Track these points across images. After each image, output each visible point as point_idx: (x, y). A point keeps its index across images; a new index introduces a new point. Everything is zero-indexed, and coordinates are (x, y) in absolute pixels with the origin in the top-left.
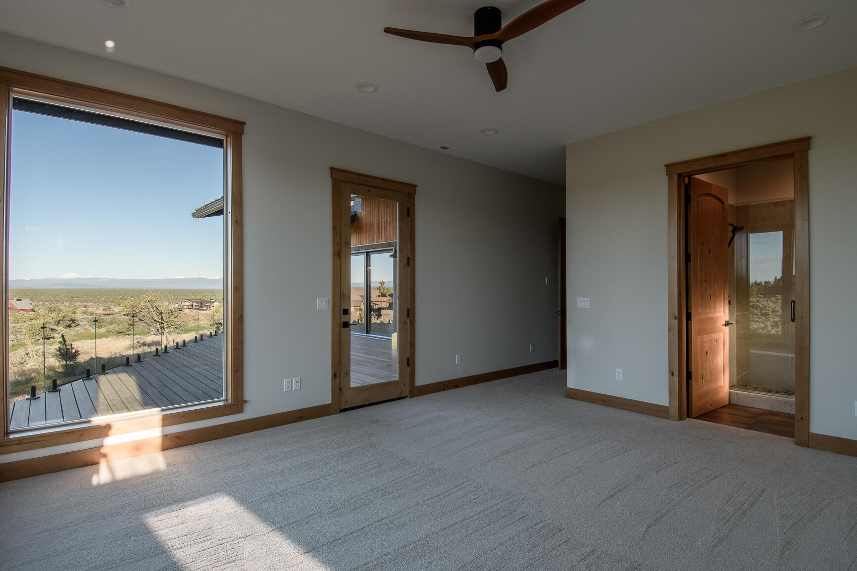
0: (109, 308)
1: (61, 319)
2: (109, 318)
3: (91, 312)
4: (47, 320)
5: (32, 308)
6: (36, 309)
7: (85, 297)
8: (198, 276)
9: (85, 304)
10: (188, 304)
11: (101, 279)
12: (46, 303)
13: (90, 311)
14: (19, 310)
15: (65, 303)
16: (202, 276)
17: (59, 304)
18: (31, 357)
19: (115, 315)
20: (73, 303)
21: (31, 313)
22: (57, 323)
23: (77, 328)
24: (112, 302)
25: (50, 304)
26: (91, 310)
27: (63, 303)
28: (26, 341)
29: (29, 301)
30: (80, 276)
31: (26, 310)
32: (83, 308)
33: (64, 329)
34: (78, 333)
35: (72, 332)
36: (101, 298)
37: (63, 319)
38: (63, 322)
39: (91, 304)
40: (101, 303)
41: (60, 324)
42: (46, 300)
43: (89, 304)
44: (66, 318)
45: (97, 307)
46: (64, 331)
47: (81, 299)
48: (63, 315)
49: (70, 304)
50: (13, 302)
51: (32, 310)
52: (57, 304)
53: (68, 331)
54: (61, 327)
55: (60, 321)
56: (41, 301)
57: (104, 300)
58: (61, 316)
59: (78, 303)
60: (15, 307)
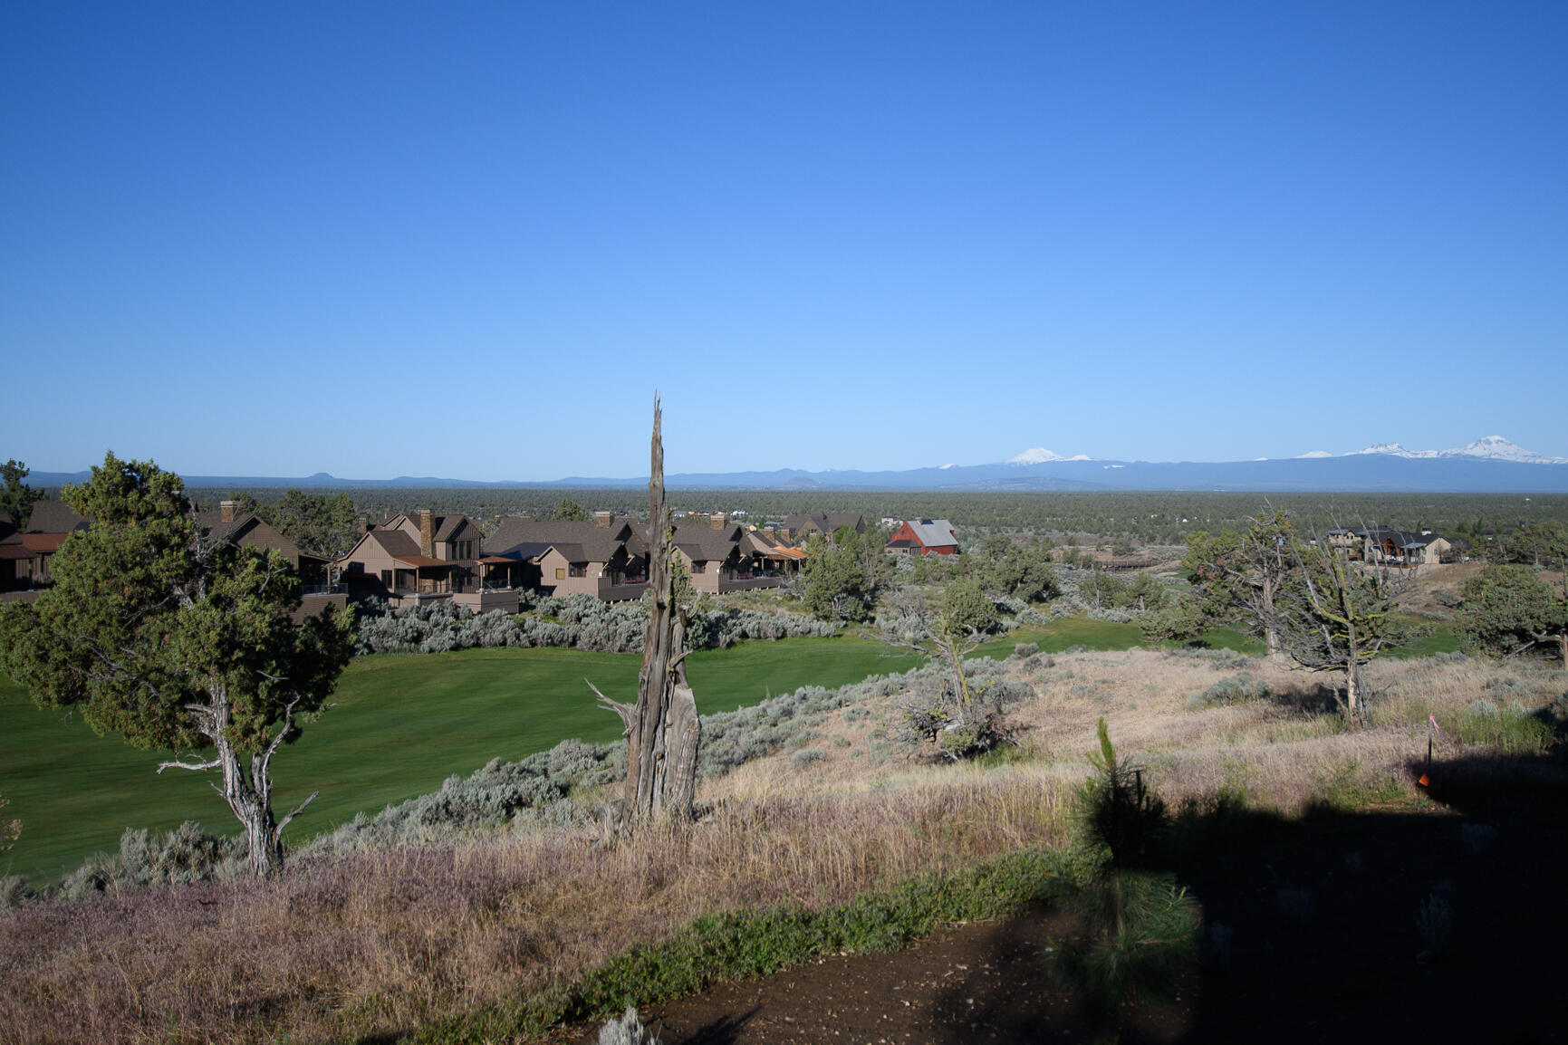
0: (1130, 551)
1: (1019, 576)
2: (1130, 577)
3: (1086, 557)
4: (987, 578)
5: (954, 542)
6: (963, 545)
7: (1070, 514)
8: (1369, 451)
9: (1070, 534)
10: (1349, 542)
11: (1107, 463)
12: (983, 529)
13: (1084, 554)
14: (928, 548)
15: (1025, 530)
16: (1381, 450)
17: (1012, 532)
18: (959, 701)
19: (1146, 570)
20: (1043, 530)
21: (951, 556)
22: (1010, 586)
23: (1055, 605)
24: (1135, 530)
25: (993, 533)
26: (1085, 551)
27: (1020, 531)
28: (946, 653)
29: (946, 525)
30: (1058, 458)
31: (943, 549)
32: (1066, 547)
33: (1025, 605)
34: (1056, 619)
35: (1044, 614)
36: (1108, 518)
37: (1023, 577)
38: (1023, 585)
39: (1084, 534)
40: (1108, 533)
41: (1016, 590)
42: (983, 523)
43: (1079, 535)
44: (1031, 574)
45: (1099, 546)
46: (1026, 611)
47: (1059, 519)
48: (1023, 566)
49: (1036, 533)
50: (916, 525)
51: (955, 549)
52: (1007, 532)
53: (1036, 610)
54: (1019, 600)
55: (1016, 582)
56: (973, 524)
57: (1116, 525)
58: (1018, 569)
59: (1055, 531)
60: (919, 539)
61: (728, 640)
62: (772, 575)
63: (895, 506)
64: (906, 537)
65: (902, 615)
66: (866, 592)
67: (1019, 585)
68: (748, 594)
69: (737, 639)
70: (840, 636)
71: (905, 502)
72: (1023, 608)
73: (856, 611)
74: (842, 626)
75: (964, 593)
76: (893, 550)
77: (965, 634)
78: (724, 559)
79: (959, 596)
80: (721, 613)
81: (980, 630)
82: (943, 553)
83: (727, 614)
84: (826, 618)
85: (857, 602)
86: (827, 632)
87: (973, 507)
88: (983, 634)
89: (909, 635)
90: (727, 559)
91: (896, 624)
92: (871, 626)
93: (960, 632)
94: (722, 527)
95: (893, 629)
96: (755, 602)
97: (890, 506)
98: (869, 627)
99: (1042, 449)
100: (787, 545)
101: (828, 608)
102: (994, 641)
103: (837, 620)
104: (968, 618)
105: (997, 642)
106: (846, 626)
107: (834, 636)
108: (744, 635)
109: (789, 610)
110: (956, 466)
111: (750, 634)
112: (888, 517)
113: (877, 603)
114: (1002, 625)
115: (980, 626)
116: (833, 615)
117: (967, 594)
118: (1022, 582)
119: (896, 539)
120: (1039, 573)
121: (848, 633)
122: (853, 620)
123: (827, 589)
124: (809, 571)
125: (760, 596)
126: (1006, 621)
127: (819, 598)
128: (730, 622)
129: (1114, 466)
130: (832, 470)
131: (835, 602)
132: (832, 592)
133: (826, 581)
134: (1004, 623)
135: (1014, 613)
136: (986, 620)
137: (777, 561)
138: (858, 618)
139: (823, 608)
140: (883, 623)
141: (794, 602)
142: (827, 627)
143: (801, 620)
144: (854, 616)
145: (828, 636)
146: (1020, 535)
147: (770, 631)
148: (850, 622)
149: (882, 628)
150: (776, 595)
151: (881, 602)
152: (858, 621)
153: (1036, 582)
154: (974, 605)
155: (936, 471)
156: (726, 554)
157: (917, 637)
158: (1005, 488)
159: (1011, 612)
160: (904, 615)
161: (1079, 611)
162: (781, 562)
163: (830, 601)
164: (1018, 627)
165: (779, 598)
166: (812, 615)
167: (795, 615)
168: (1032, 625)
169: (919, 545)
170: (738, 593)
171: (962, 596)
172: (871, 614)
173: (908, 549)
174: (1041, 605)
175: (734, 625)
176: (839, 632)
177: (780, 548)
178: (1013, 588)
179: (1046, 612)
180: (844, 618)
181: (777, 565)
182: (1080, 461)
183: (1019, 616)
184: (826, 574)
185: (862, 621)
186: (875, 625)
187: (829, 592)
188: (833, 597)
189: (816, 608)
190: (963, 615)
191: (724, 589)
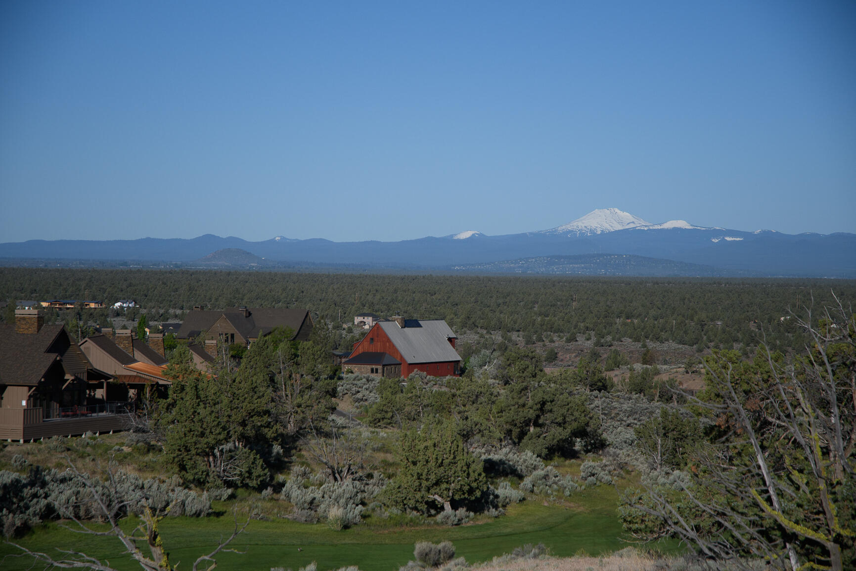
1: (532, 414)
5: (455, 357)
9: (650, 345)
12: (514, 336)
13: (665, 377)
14: (412, 366)
21: (447, 378)
23: (589, 462)
25: (529, 342)
26: (667, 373)
27: (573, 339)
29: (445, 330)
30: (640, 224)
31: (435, 368)
33: (539, 462)
34: (590, 486)
35: (569, 477)
36: (712, 320)
37: (538, 417)
38: (538, 429)
39: (674, 345)
40: (712, 344)
41: (526, 438)
42: (516, 326)
43: (665, 346)
44: (551, 411)
45: (690, 365)
46: (540, 472)
47: (636, 321)
48: (537, 399)
49: (598, 344)
50: (393, 329)
51: (457, 369)
52: (552, 341)
53: (555, 471)
54: (530, 454)
55: (527, 423)
56: (500, 326)
57: (724, 331)
58: (530, 402)
59: (627, 341)
60: (397, 351)
61: (18, 523)
62: (119, 411)
63: (378, 297)
64: (378, 347)
65: (331, 477)
66: (275, 439)
67: (532, 429)
68: (73, 442)
69: (36, 520)
70: (219, 514)
71: (396, 291)
72: (535, 468)
73: (250, 472)
74: (225, 496)
75: (429, 443)
76: (355, 368)
77: (433, 512)
78: (35, 382)
79: (422, 447)
80: (14, 476)
81: (455, 505)
82: (435, 375)
83: (24, 478)
84: (200, 483)
85: (252, 456)
86: (197, 507)
87: (500, 301)
88: (462, 511)
89: (335, 512)
90: (40, 382)
91: (318, 495)
92: (275, 496)
93: (424, 507)
94: (33, 329)
95: (311, 503)
96: (82, 457)
97: (370, 297)
98: (272, 499)
99: (617, 210)
100: (157, 360)
101: (202, 466)
102: (480, 523)
103: (218, 487)
104: (437, 483)
105: (487, 524)
106: (232, 497)
107: (209, 515)
108: (50, 513)
109: (140, 470)
110: (481, 235)
111: (62, 511)
112: (364, 315)
113: (294, 458)
114: (497, 496)
115: (457, 497)
116: (211, 479)
117: (435, 445)
118: (536, 424)
119: (361, 350)
120: (564, 411)
121: (235, 508)
122: (246, 486)
123: (202, 435)
124: (173, 405)
125: (94, 447)
126: (504, 489)
127: (188, 450)
128: (27, 491)
129: (728, 239)
130: (283, 238)
131: (214, 456)
132: (211, 439)
133: (201, 421)
134: (500, 492)
135: (521, 477)
136: (466, 488)
137: (133, 386)
138: (254, 483)
139: (194, 467)
140: (296, 493)
141: (150, 457)
142: (198, 499)
143: (155, 486)
144: (247, 481)
145: (197, 514)
146: (572, 345)
147: (97, 506)
148: (240, 491)
149: (293, 502)
150: (123, 444)
151: (300, 456)
152: (254, 488)
153: (559, 424)
154: (446, 462)
155: (449, 242)
156: (37, 375)
157: (350, 515)
158: (557, 270)
159: (513, 473)
160: (336, 479)
161: (628, 472)
162: (140, 388)
163: (207, 455)
164: (523, 500)
165: (126, 449)
166: (176, 479)
167: (147, 479)
168: (547, 495)
169: (398, 361)
170: (55, 441)
171: (426, 448)
172: (280, 478)
173: (380, 367)
174: (567, 462)
175: (35, 496)
176: (219, 508)
177: (142, 365)
178: (522, 434)
179: (572, 474)
180: (229, 484)
181: (132, 392)
182: (676, 230)
183: (527, 482)
184: (201, 410)
185: (260, 488)
186: (282, 496)
187: (204, 440)
188: (213, 448)
189: (183, 468)
190: (427, 480)
191: (32, 433)
